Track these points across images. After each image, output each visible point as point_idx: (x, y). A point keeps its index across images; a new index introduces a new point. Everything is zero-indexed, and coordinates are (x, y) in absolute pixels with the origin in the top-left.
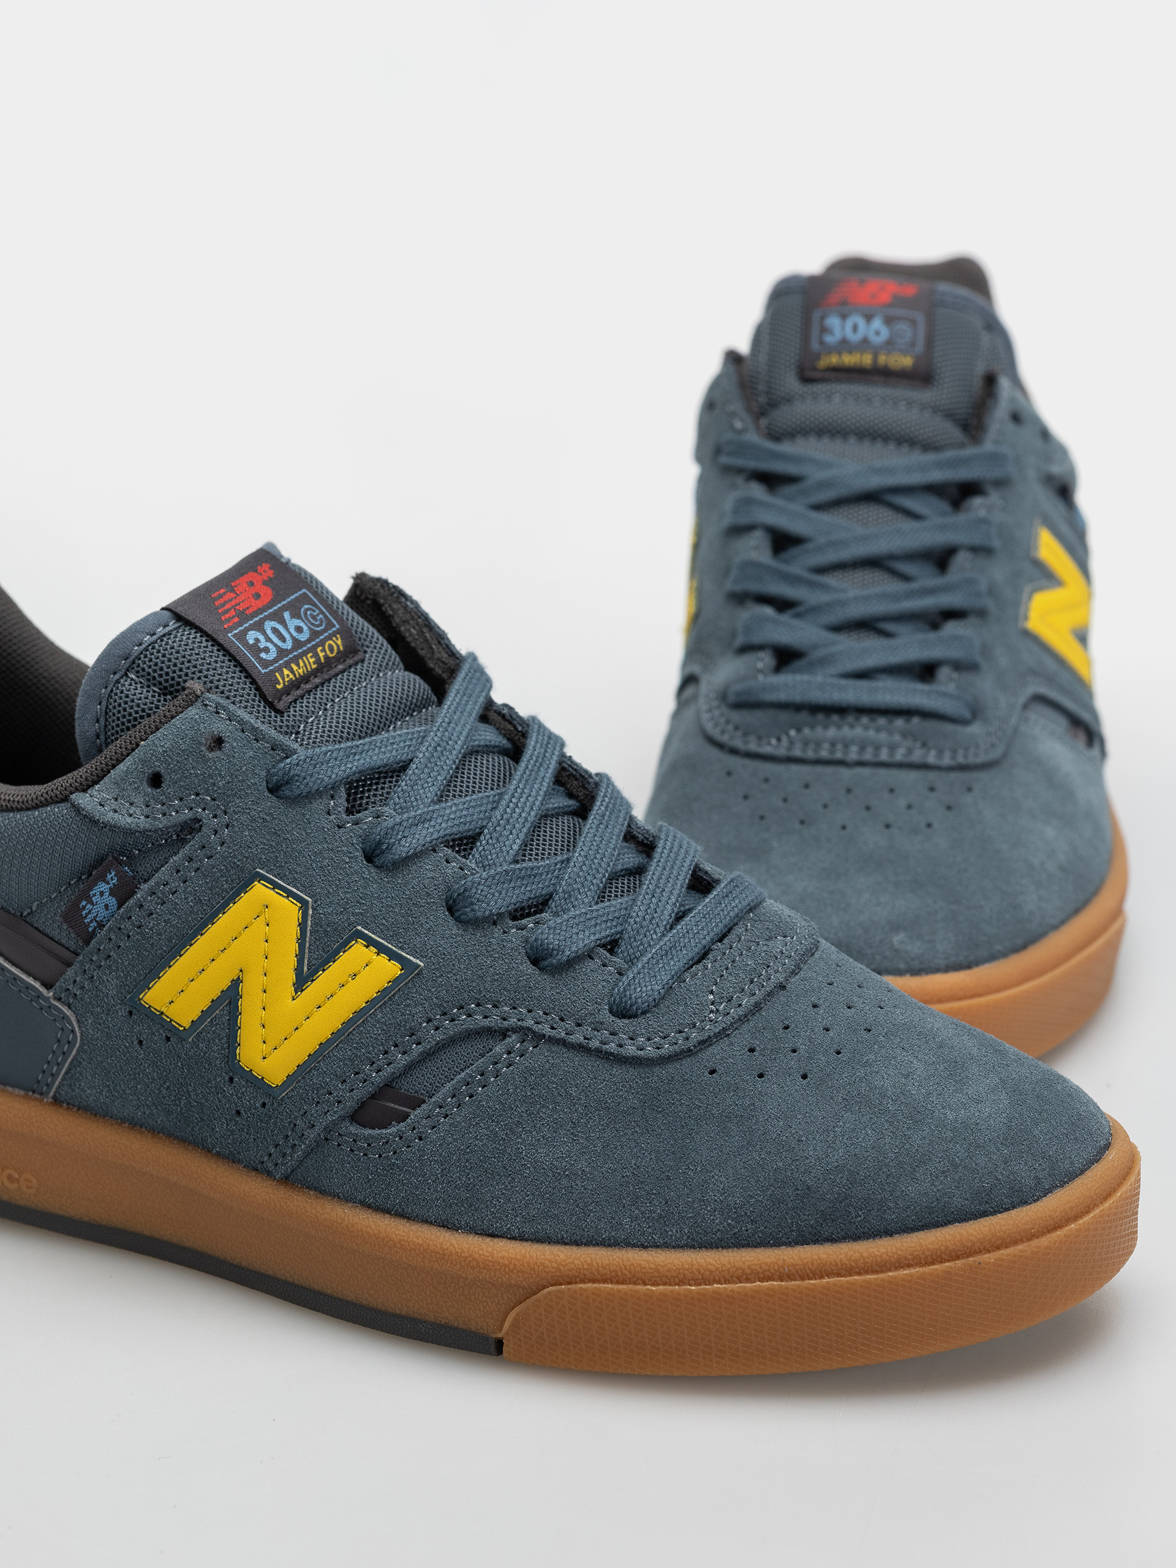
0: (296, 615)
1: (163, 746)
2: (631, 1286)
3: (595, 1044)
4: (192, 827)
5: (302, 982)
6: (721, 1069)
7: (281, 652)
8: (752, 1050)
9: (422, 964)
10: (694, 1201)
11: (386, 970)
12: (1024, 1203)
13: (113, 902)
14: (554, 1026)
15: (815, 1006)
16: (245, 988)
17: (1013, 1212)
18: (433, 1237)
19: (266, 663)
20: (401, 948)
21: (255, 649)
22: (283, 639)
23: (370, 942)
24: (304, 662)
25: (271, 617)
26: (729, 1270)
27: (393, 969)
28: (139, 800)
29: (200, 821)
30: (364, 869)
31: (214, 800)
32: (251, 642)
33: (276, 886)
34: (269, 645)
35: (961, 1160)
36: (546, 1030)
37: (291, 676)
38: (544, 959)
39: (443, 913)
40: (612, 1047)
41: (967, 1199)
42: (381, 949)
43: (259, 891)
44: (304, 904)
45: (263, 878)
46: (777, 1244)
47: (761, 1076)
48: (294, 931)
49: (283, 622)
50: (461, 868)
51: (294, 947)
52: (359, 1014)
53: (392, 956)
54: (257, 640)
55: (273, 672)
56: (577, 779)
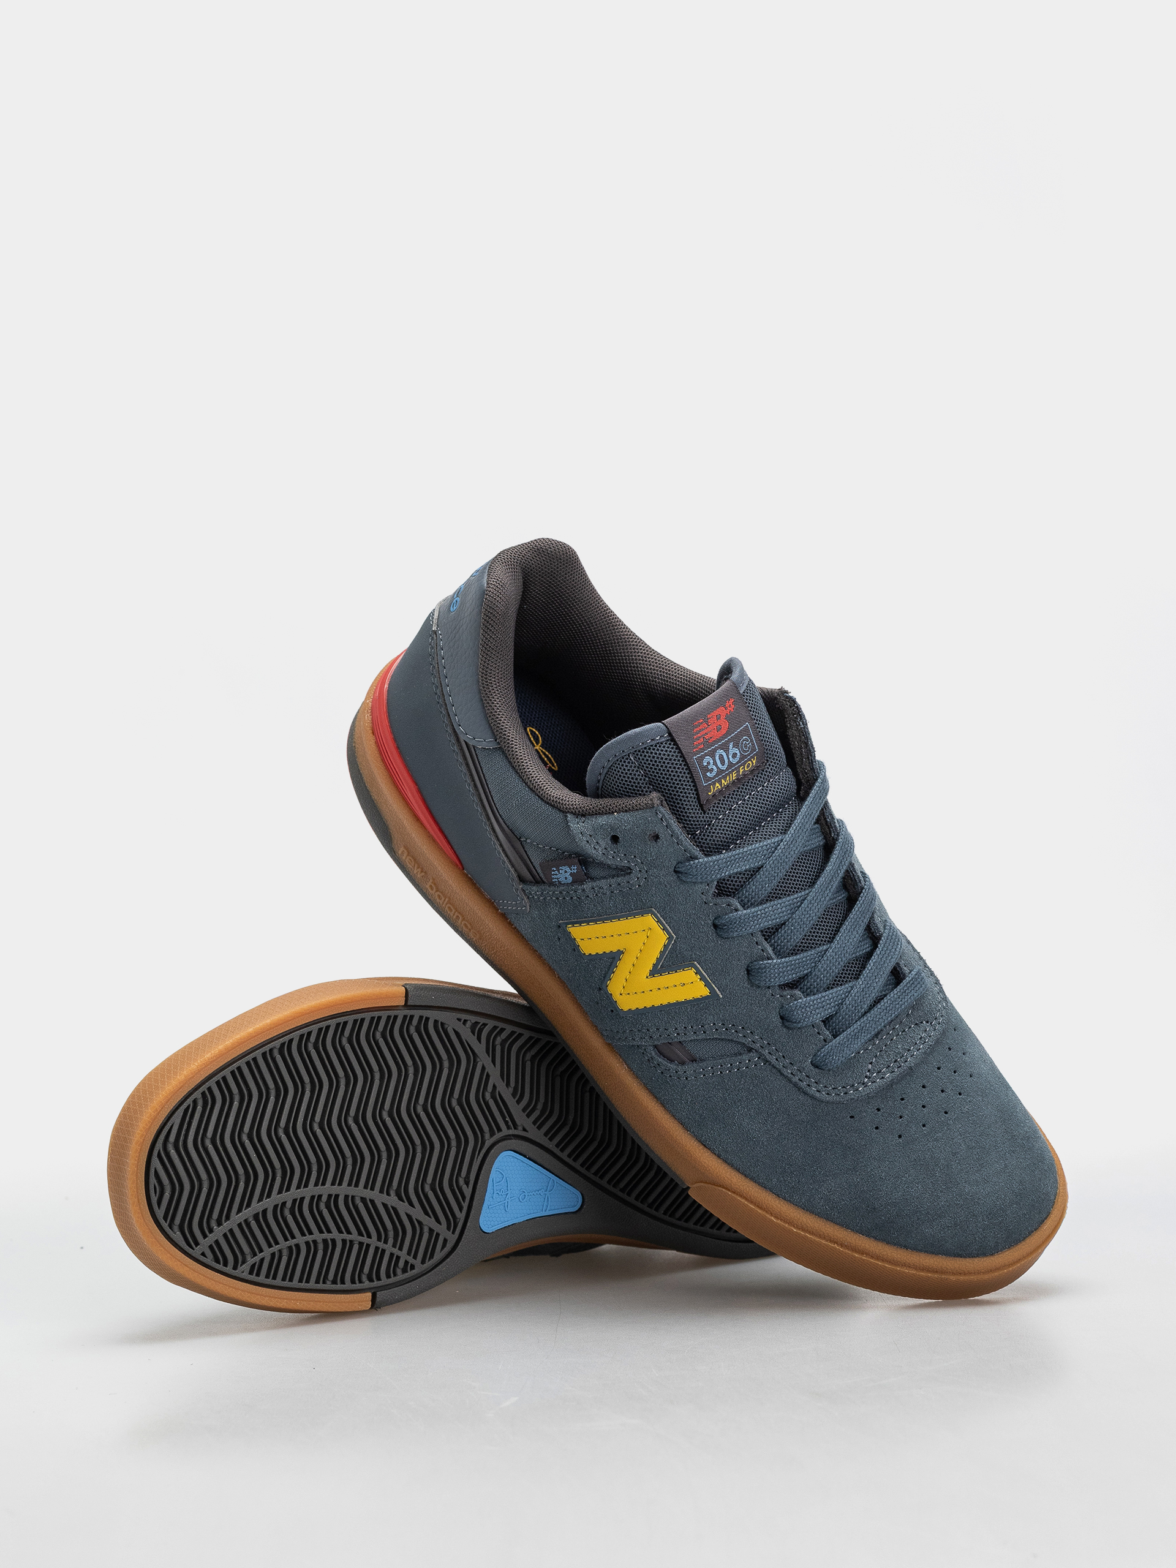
0: (736, 746)
1: (626, 826)
2: (764, 1213)
3: (795, 1079)
4: (627, 871)
5: (654, 972)
6: (857, 1118)
7: (720, 771)
8: (878, 1110)
9: (721, 996)
10: (813, 1189)
11: (700, 990)
12: (985, 1255)
13: (570, 879)
14: (779, 1059)
15: (924, 1087)
16: (624, 957)
17: (976, 1260)
18: (674, 1129)
19: (708, 779)
20: (714, 983)
21: (706, 769)
22: (723, 763)
23: (698, 972)
24: (730, 777)
25: (721, 747)
26: (816, 1230)
27: (706, 992)
28: (603, 844)
29: (631, 870)
30: (710, 932)
31: (642, 863)
32: (705, 764)
33: (659, 921)
34: (714, 767)
35: (961, 1222)
36: (774, 1061)
37: (720, 787)
38: (788, 1021)
39: (743, 973)
40: (803, 1084)
41: (954, 1246)
42: (702, 978)
43: (649, 920)
44: (670, 938)
45: (653, 913)
46: (847, 1227)
47: (877, 1128)
48: (660, 947)
49: (727, 751)
50: (763, 950)
51: (657, 954)
52: (678, 1003)
53: (707, 985)
54: (709, 763)
55: (710, 785)
56: (852, 880)
